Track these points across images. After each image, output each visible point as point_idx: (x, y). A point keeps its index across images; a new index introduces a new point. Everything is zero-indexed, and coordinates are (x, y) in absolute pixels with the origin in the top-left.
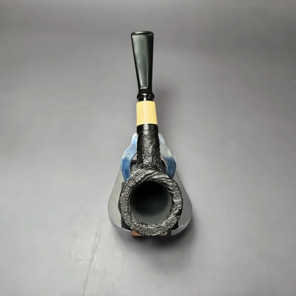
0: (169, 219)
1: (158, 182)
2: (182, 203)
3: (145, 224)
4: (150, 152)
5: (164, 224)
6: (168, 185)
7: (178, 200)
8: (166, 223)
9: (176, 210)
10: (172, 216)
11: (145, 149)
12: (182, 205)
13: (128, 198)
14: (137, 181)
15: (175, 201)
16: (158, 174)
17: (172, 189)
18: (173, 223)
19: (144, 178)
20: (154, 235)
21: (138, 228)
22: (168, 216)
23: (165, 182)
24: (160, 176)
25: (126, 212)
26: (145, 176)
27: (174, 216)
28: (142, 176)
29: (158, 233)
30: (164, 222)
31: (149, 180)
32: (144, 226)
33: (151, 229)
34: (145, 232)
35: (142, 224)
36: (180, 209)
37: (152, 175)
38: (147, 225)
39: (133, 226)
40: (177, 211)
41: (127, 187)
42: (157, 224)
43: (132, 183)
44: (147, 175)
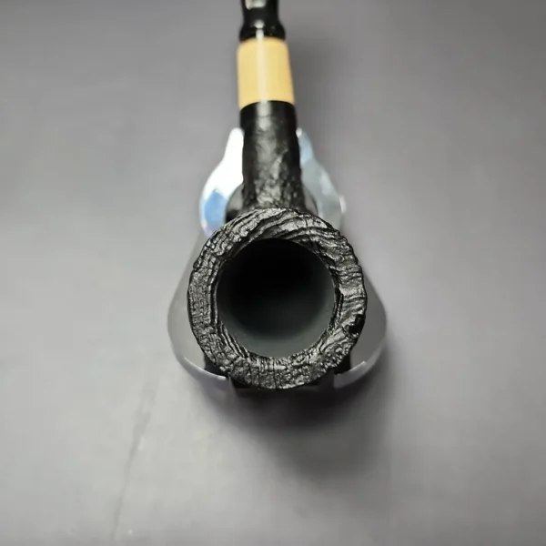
0: (328, 342)
1: (298, 242)
2: (364, 298)
3: (261, 358)
4: (276, 176)
5: (314, 357)
6: (325, 249)
7: (353, 291)
8: (321, 354)
9: (347, 316)
10: (337, 335)
11: (260, 166)
12: (365, 304)
13: (213, 285)
14: (236, 238)
15: (344, 292)
16: (297, 218)
17: (336, 258)
18: (340, 353)
19: (255, 230)
20: (287, 386)
21: (241, 370)
22: (325, 336)
23: (316, 239)
24: (303, 224)
25: (206, 326)
26: (259, 225)
27: (343, 335)
28: (252, 226)
29: (300, 382)
30: (316, 352)
31: (269, 236)
32: (258, 363)
33: (279, 371)
34: (262, 378)
35: (253, 356)
36: (359, 315)
37: (280, 221)
38: (266, 359)
39: (227, 362)
40: (352, 320)
41: (207, 257)
42: (294, 358)
43: (224, 245)
44: (263, 222)
